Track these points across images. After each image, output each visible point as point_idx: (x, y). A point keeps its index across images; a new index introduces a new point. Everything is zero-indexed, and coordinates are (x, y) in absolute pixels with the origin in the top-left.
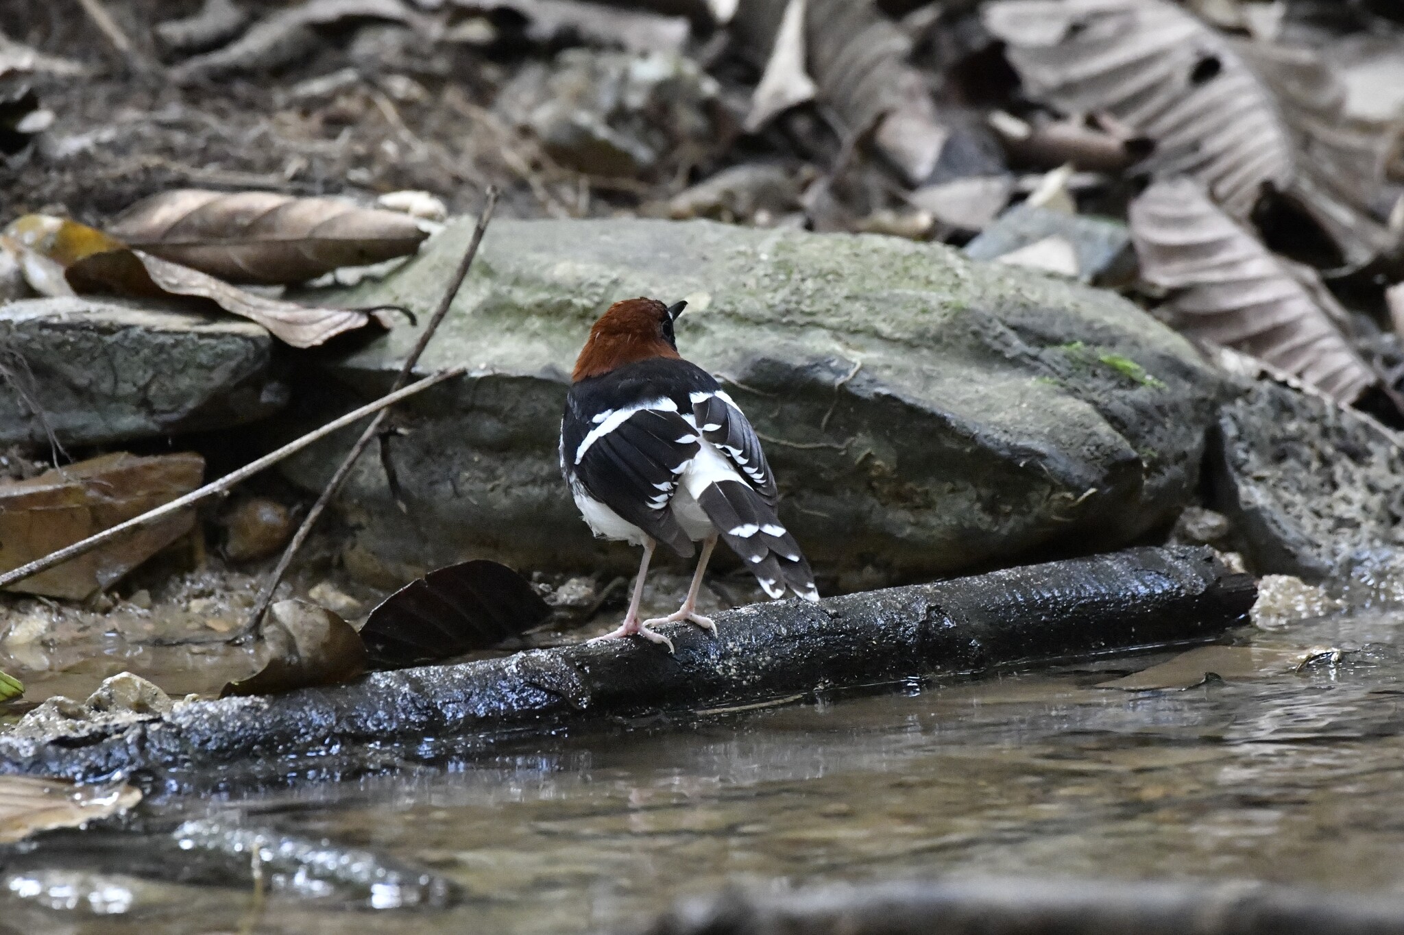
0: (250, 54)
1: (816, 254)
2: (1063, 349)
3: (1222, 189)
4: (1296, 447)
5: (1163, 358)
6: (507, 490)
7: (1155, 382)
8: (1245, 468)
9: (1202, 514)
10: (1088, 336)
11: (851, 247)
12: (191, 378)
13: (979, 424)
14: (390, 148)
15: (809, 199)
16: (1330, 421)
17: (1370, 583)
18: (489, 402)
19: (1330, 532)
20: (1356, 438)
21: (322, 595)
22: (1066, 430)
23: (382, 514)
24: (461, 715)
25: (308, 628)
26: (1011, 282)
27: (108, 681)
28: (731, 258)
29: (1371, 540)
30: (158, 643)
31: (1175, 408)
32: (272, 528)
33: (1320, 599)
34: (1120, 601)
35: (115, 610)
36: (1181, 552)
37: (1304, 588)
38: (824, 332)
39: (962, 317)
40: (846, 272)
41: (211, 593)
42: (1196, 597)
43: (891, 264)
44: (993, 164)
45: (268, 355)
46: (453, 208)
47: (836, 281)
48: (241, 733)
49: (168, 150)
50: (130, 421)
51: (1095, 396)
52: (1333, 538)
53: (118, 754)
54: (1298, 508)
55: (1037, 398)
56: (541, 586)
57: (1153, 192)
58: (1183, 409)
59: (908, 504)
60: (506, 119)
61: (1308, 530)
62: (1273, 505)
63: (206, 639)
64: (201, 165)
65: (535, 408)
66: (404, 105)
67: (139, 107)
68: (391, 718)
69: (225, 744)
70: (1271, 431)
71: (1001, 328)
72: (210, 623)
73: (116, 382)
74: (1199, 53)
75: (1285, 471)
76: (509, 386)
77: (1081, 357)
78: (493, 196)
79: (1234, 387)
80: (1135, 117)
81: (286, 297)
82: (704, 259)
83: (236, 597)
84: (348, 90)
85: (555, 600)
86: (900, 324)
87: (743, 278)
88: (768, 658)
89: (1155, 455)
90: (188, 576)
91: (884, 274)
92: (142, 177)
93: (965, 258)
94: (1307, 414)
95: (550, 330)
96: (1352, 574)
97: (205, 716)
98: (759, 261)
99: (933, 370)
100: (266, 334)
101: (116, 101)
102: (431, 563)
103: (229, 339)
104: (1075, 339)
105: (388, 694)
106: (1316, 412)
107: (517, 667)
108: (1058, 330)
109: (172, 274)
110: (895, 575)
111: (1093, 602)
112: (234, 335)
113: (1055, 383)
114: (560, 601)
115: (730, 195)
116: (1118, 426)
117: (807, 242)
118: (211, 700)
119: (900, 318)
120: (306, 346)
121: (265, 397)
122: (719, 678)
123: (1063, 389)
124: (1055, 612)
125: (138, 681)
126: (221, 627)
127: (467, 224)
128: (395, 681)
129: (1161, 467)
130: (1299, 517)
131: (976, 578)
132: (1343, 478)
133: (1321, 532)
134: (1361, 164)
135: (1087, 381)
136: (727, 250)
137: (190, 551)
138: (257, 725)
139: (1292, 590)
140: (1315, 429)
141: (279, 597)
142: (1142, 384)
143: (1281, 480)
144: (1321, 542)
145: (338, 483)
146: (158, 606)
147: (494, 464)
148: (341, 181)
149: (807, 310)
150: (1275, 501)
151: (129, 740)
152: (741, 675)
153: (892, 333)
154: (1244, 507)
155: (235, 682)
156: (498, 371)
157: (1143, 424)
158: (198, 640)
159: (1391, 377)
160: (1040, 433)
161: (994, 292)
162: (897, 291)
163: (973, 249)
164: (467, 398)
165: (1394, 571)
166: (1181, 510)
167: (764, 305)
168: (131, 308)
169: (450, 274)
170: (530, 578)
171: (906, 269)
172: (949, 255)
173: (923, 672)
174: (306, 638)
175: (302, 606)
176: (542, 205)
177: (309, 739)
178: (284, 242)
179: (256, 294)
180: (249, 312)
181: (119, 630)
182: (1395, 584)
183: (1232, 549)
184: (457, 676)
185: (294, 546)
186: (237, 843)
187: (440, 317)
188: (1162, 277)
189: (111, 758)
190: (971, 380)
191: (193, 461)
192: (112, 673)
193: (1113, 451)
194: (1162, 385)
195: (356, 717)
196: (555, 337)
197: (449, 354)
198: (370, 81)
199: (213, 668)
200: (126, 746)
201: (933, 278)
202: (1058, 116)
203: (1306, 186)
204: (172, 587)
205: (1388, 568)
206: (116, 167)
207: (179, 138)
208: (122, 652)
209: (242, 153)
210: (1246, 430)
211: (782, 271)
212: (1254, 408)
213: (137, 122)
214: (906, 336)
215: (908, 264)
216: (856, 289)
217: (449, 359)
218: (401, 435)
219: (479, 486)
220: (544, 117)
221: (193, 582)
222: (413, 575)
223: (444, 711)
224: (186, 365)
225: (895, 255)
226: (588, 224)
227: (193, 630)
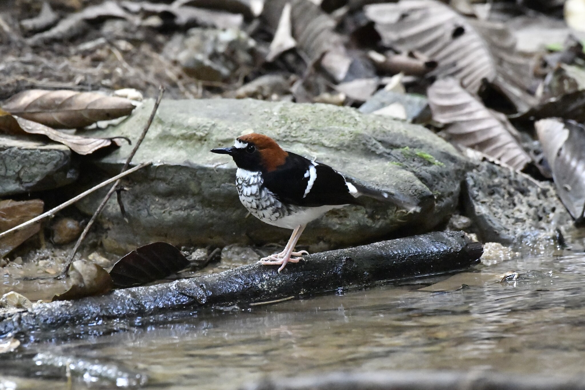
0: (60, 32)
1: (297, 112)
2: (400, 150)
3: (466, 82)
4: (498, 189)
5: (442, 153)
6: (170, 213)
7: (439, 163)
8: (477, 198)
9: (460, 217)
10: (410, 144)
11: (312, 109)
12: (37, 168)
13: (366, 182)
14: (119, 71)
15: (294, 89)
16: (512, 178)
17: (530, 245)
18: (162, 176)
19: (513, 224)
20: (523, 185)
21: (94, 258)
22: (402, 184)
23: (118, 224)
24: (152, 307)
25: (88, 271)
26: (379, 122)
27: (5, 295)
28: (262, 114)
29: (530, 227)
30: (26, 279)
31: (447, 174)
32: (73, 230)
33: (510, 252)
34: (426, 255)
35: (8, 265)
36: (451, 234)
37: (503, 248)
38: (301, 144)
39: (358, 137)
40: (310, 119)
41: (48, 258)
42: (458, 252)
43: (329, 116)
44: (371, 73)
45: (69, 157)
46: (145, 96)
47: (306, 123)
48: (61, 316)
49: (26, 73)
50: (13, 187)
51: (414, 169)
52: (514, 226)
53: (10, 326)
54: (500, 214)
55: (390, 170)
56: (185, 252)
57: (437, 84)
58: (451, 174)
59: (337, 215)
60: (167, 58)
61: (504, 223)
62: (489, 213)
63: (46, 277)
64: (40, 79)
65: (181, 178)
66: (125, 53)
67: (14, 55)
68: (123, 309)
69: (54, 321)
70: (488, 183)
71: (374, 142)
72: (47, 270)
73: (6, 170)
74: (455, 25)
75: (494, 199)
76: (170, 170)
77: (408, 153)
78: (162, 90)
79: (472, 164)
80: (429, 52)
81: (76, 134)
82: (251, 115)
83: (58, 259)
84: (101, 47)
85: (191, 258)
86: (332, 140)
87: (267, 123)
88: (280, 281)
89: (440, 193)
90: (38, 251)
91: (325, 120)
92: (16, 85)
93: (359, 112)
94: (503, 175)
95: (187, 146)
96: (523, 242)
97: (46, 309)
98: (274, 115)
99: (346, 160)
100: (69, 149)
101: (5, 53)
102: (139, 243)
103: (54, 152)
104: (405, 145)
105: (122, 299)
106: (506, 174)
107: (175, 286)
108: (398, 142)
109: (29, 125)
110: (332, 246)
111: (415, 255)
112: (55, 150)
113: (398, 164)
114: (193, 259)
115: (261, 88)
116: (424, 182)
117: (294, 107)
118: (48, 303)
119: (332, 138)
120: (85, 154)
121: (69, 176)
122: (259, 290)
123: (401, 167)
124: (399, 260)
125: (18, 295)
126: (52, 272)
127: (151, 102)
128: (125, 293)
129: (442, 198)
130: (500, 218)
131: (366, 246)
132: (518, 201)
133: (509, 224)
134: (523, 71)
135: (411, 163)
136: (260, 111)
137: (39, 241)
138: (68, 313)
139: (498, 249)
140: (506, 181)
141: (76, 258)
142: (434, 164)
143: (492, 203)
144: (509, 228)
145: (100, 211)
146: (25, 264)
147: (164, 202)
148: (99, 85)
149: (294, 135)
150: (490, 212)
151: (14, 320)
152: (269, 288)
153: (330, 144)
154: (477, 214)
155: (58, 295)
156: (165, 163)
157: (435, 181)
158: (43, 278)
159: (537, 159)
160: (392, 185)
161: (371, 127)
162: (331, 127)
163: (362, 109)
164: (153, 175)
165: (540, 240)
166: (451, 216)
167: (276, 134)
168: (13, 139)
169: (145, 123)
170: (180, 250)
171: (335, 118)
172: (352, 111)
173: (345, 286)
174: (87, 276)
175: (85, 263)
176: (183, 93)
177: (89, 318)
178: (76, 111)
179: (64, 133)
180: (61, 140)
181: (9, 274)
182: (541, 245)
183: (472, 232)
184: (151, 291)
185: (82, 237)
186: (60, 362)
187: (141, 141)
188: (441, 119)
189: (7, 328)
190: (362, 164)
191: (38, 203)
192: (7, 292)
193: (422, 192)
194: (442, 164)
195: (109, 308)
196: (189, 149)
197: (145, 156)
198: (110, 43)
199: (48, 289)
200: (13, 322)
201: (346, 121)
202: (397, 53)
203: (501, 80)
204: (31, 255)
205: (537, 239)
206: (5, 80)
207: (31, 68)
208: (11, 283)
209: (57, 74)
210: (477, 182)
211: (283, 119)
212: (480, 173)
213: (14, 62)
214: (335, 146)
215: (335, 115)
216: (314, 126)
217: (145, 158)
218: (125, 191)
219: (158, 211)
220: (183, 57)
221: (40, 253)
222: (132, 249)
223: (145, 306)
224: (35, 163)
225: (330, 112)
226: (202, 101)
227: (40, 274)
